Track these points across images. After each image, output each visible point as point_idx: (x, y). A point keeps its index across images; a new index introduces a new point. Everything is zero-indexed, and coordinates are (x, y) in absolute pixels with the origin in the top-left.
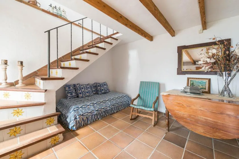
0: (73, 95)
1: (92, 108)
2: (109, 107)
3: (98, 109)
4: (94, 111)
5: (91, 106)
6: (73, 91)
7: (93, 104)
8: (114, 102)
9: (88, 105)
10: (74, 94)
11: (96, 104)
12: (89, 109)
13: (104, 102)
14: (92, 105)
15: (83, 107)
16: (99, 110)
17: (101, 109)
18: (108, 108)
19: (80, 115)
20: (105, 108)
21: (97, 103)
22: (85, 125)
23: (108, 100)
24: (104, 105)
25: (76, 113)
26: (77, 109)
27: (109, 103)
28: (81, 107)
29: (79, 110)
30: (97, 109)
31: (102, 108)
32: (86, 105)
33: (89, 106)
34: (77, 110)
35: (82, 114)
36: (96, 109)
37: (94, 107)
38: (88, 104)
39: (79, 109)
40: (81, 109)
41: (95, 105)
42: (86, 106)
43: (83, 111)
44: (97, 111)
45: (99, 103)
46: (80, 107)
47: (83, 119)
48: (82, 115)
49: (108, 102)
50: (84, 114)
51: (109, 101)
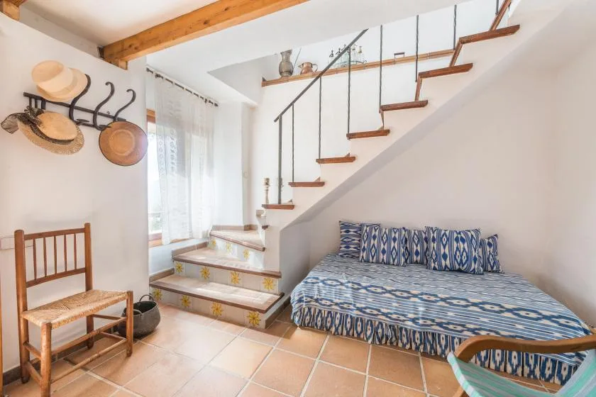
0: (350, 249)
1: (348, 295)
2: (414, 320)
3: (365, 308)
4: (352, 307)
5: (347, 287)
6: (354, 240)
7: (356, 286)
8: (450, 314)
9: (342, 284)
10: (355, 248)
11: (365, 288)
12: (340, 293)
13: (398, 293)
14: (352, 288)
15: (329, 282)
16: (368, 311)
17: (375, 312)
18: (410, 323)
19: (311, 297)
20: (394, 316)
21: (372, 289)
22: (324, 329)
23: (422, 294)
24: (395, 304)
25: (304, 289)
26: (315, 281)
27: (421, 309)
28: (323, 281)
29: (315, 287)
30: (364, 306)
31: (379, 311)
32: (337, 281)
33: (343, 288)
34: (313, 283)
35: (315, 297)
36: (358, 305)
37: (356, 297)
38: (343, 281)
39: (318, 283)
40: (321, 284)
41: (363, 291)
42: (335, 283)
43: (324, 292)
44: (360, 309)
45: (379, 290)
46: (321, 278)
47: (320, 311)
48: (317, 300)
49: (416, 300)
50: (321, 300)
51: (422, 299)
